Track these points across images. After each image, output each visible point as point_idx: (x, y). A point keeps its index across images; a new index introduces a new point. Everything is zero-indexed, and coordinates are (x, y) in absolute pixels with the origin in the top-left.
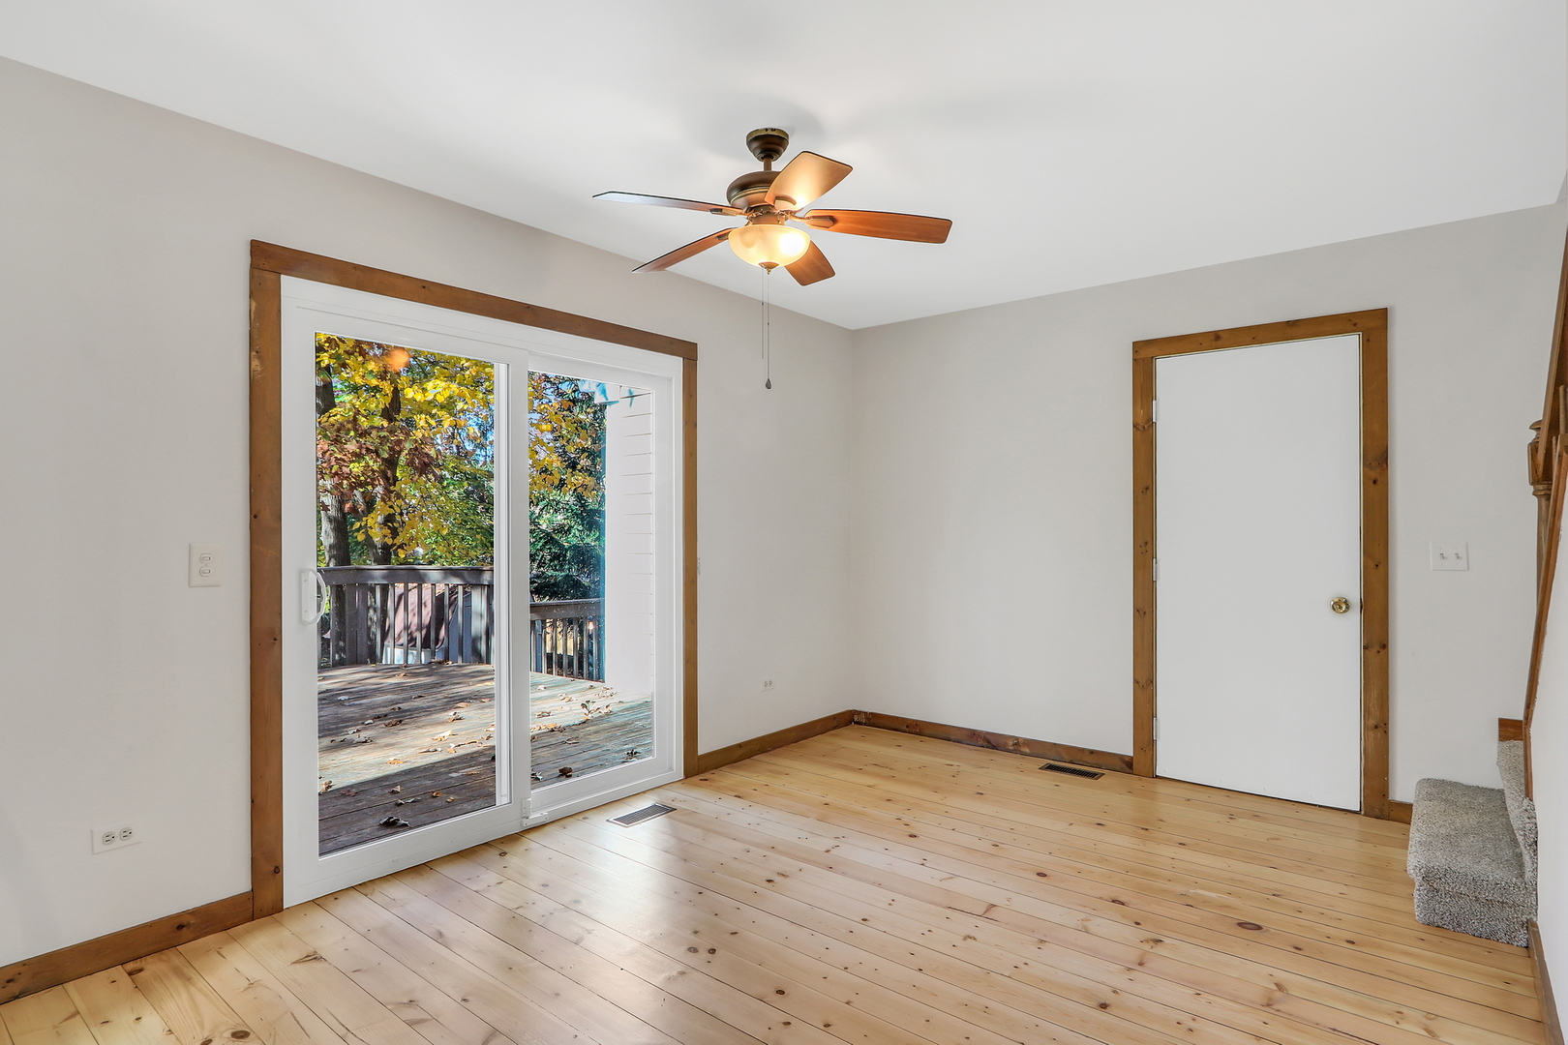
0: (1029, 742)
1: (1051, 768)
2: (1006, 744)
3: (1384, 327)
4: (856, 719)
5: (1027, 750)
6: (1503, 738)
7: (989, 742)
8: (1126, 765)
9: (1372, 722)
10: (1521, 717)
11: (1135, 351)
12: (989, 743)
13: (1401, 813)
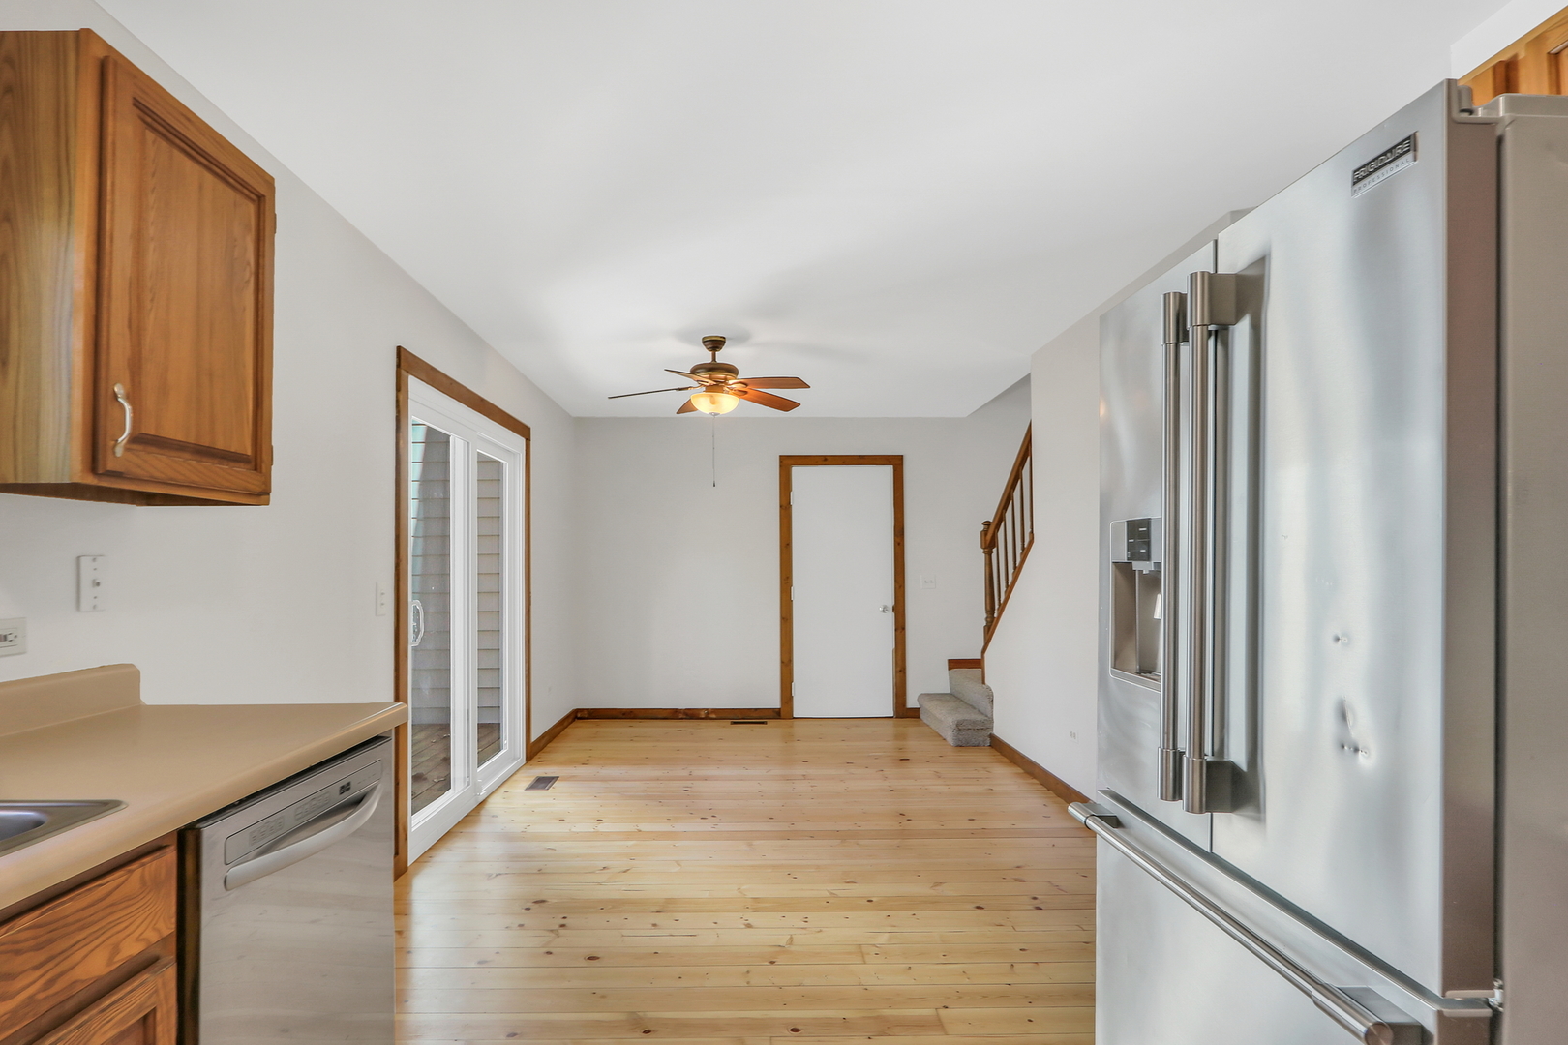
0: (715, 711)
1: (735, 723)
2: (699, 714)
3: (902, 464)
4: (579, 715)
5: (714, 716)
6: (950, 668)
7: (687, 715)
8: (776, 714)
9: (899, 669)
10: (980, 657)
11: (781, 461)
12: (691, 715)
13: (914, 714)
